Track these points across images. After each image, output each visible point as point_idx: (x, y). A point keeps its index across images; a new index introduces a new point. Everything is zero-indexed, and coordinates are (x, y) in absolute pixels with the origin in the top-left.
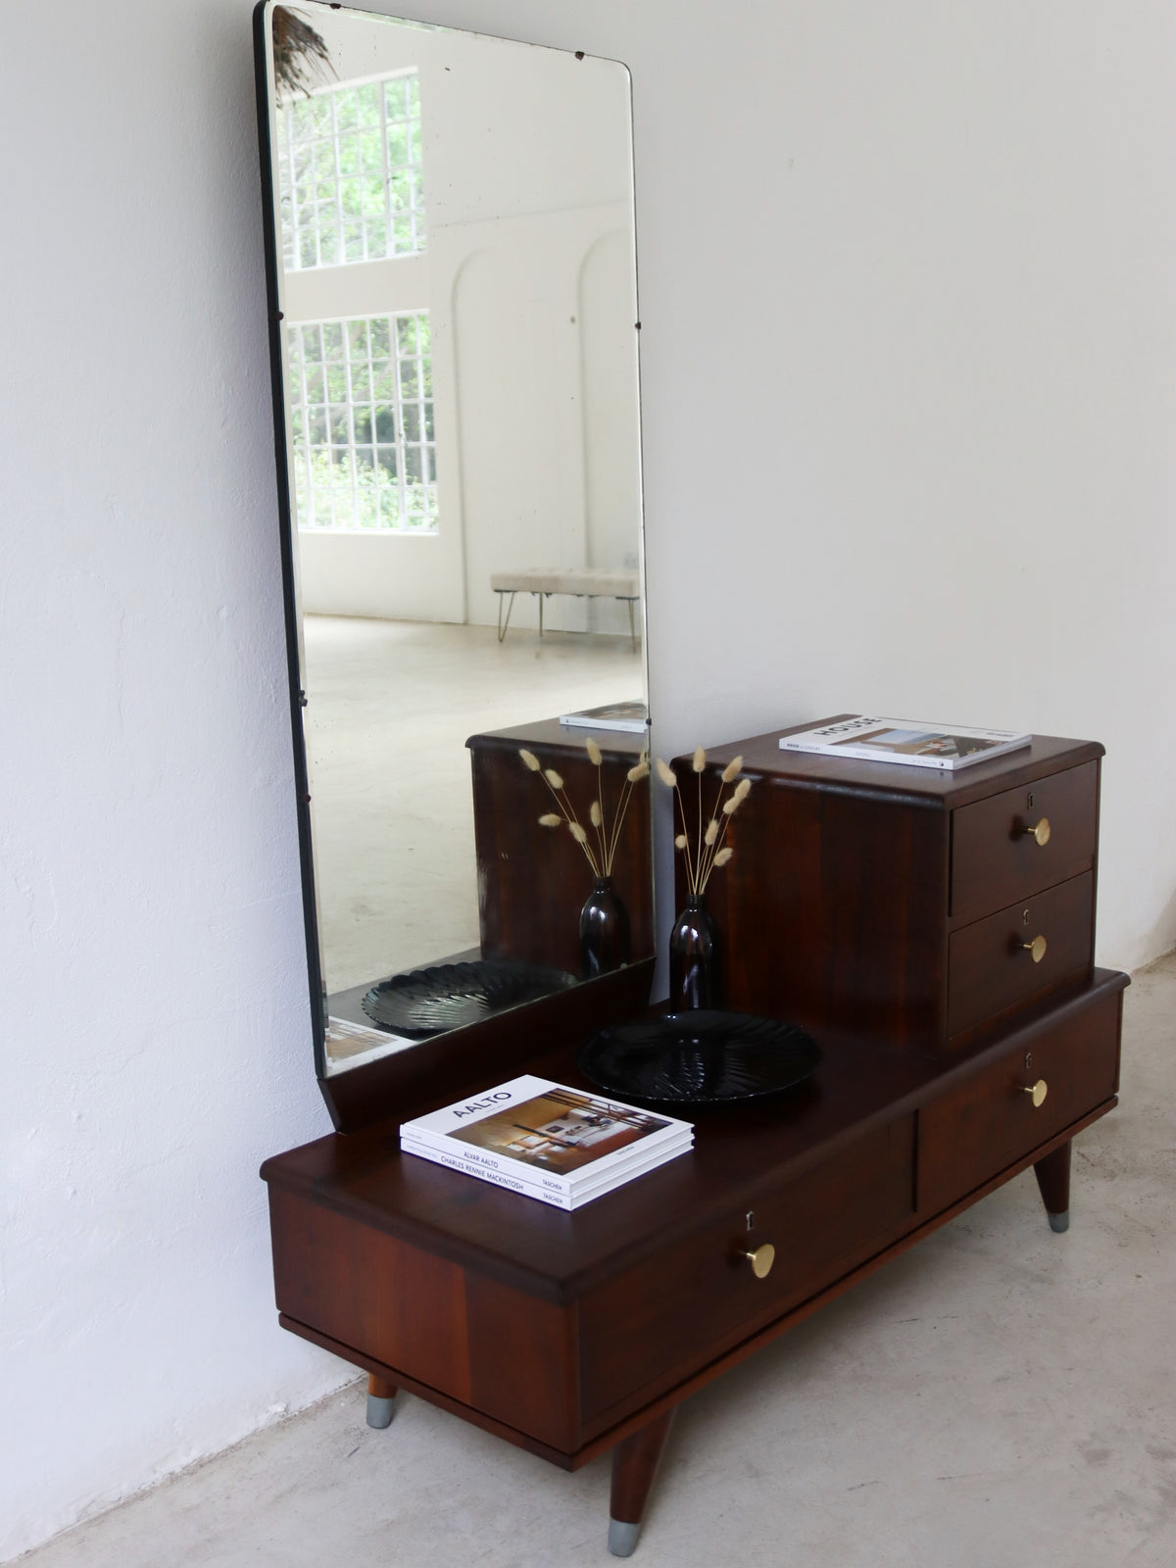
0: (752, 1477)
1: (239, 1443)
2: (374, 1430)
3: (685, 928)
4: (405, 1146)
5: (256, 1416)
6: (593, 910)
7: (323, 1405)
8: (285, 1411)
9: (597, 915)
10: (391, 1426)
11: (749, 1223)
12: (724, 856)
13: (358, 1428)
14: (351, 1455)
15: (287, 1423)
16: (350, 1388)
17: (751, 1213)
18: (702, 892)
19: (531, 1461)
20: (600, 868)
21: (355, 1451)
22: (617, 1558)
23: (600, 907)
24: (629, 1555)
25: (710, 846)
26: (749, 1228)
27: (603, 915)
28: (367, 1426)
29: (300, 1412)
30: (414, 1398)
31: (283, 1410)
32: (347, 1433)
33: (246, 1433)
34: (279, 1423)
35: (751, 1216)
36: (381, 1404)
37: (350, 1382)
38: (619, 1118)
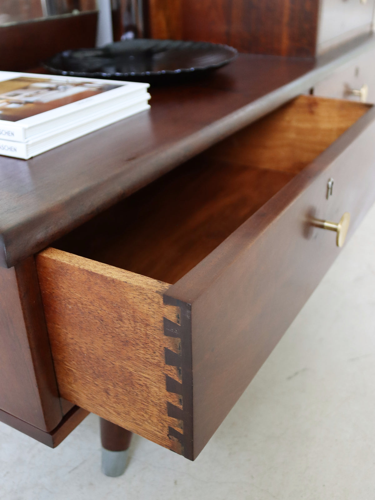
38: (77, 85)
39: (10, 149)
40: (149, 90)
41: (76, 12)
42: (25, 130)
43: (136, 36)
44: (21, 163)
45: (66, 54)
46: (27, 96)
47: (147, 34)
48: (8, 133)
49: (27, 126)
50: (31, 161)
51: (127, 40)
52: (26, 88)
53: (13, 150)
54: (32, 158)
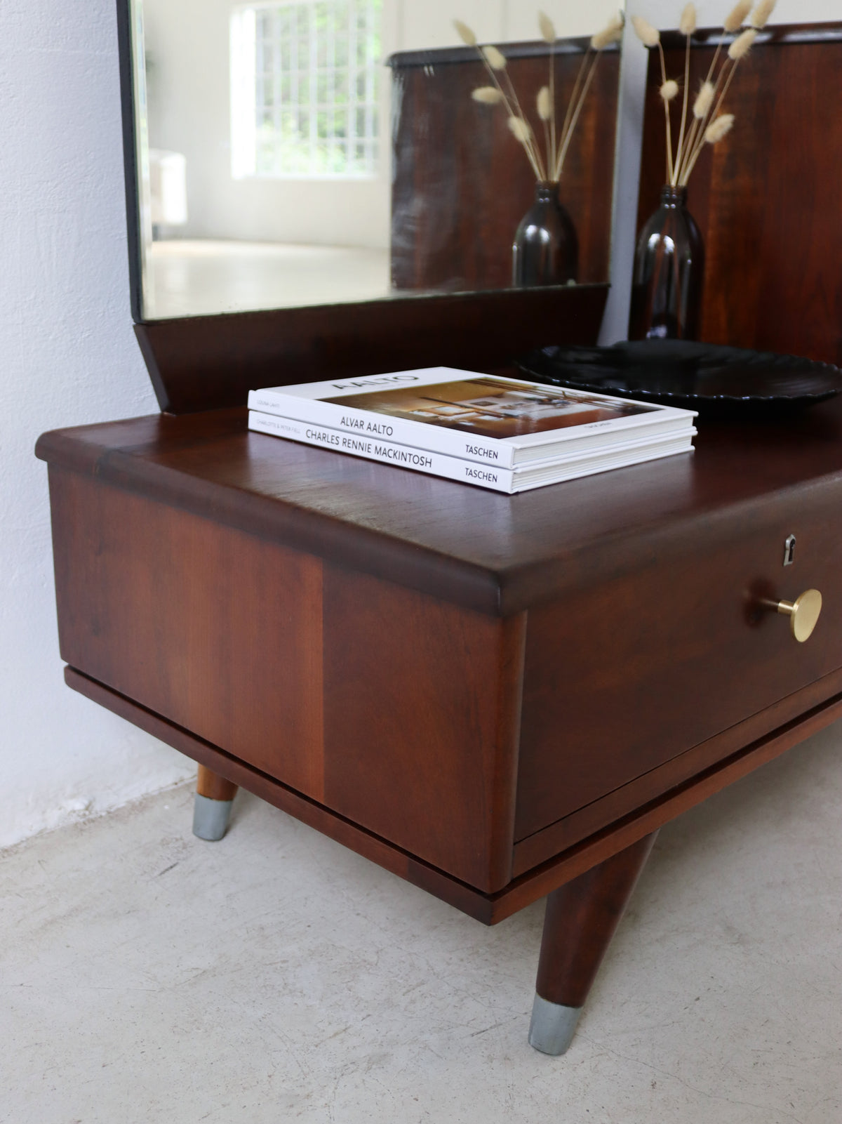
0: (735, 944)
1: (16, 845)
2: (202, 842)
3: (654, 238)
4: (254, 422)
5: (44, 812)
6: (531, 230)
7: (141, 806)
8: (87, 808)
9: (537, 236)
10: (226, 840)
11: (788, 553)
12: (721, 126)
13: (181, 839)
14: (163, 873)
15: (87, 824)
16: (179, 787)
17: (793, 537)
18: (683, 182)
19: (417, 897)
20: (546, 168)
21: (172, 867)
22: (542, 1055)
23: (540, 224)
24: (561, 1052)
25: (700, 121)
26: (786, 562)
27: (545, 235)
28: (194, 837)
29: (109, 813)
30: (263, 805)
31: (82, 807)
32: (164, 843)
33: (29, 834)
34: (76, 825)
35: (793, 542)
36: (214, 807)
37: (182, 780)
38: (581, 401)
39: (488, 477)
40: (696, 422)
41: (571, 283)
42: (516, 450)
43: (671, 334)
44: (499, 499)
45: (549, 351)
46: (504, 408)
47: (693, 332)
48: (488, 453)
49: (519, 447)
50: (514, 497)
51: (656, 338)
52: (499, 396)
53: (491, 479)
54: (517, 493)
